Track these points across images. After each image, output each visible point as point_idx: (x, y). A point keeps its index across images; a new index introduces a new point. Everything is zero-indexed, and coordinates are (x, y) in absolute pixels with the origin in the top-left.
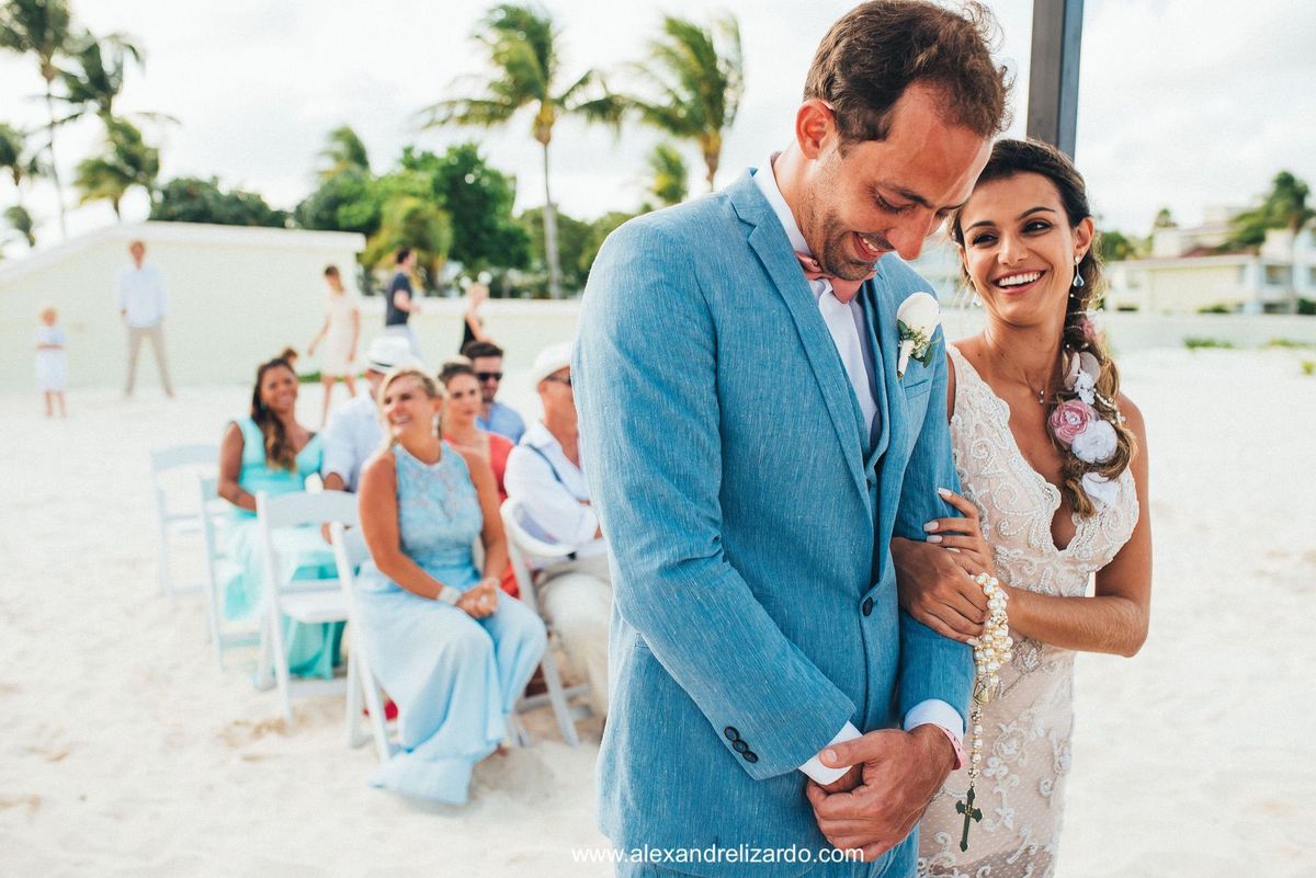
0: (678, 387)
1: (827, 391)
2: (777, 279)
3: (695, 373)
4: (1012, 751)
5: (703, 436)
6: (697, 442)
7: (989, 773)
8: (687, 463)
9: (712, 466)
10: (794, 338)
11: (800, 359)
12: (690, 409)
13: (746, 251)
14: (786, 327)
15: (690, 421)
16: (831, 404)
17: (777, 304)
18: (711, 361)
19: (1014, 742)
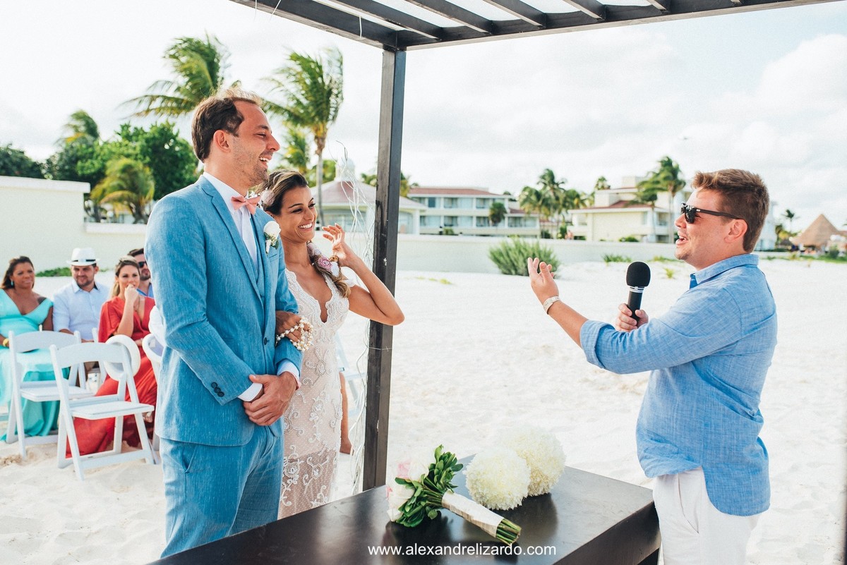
0: (191, 257)
1: (243, 259)
2: (223, 218)
3: (197, 252)
4: (320, 409)
5: (200, 276)
6: (197, 278)
7: (311, 419)
8: (194, 286)
9: (203, 288)
10: (231, 240)
11: (234, 247)
12: (196, 266)
13: (212, 206)
14: (228, 236)
15: (195, 271)
16: (245, 264)
17: (224, 227)
18: (203, 248)
19: (320, 405)
